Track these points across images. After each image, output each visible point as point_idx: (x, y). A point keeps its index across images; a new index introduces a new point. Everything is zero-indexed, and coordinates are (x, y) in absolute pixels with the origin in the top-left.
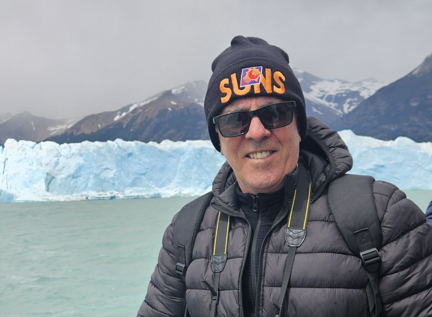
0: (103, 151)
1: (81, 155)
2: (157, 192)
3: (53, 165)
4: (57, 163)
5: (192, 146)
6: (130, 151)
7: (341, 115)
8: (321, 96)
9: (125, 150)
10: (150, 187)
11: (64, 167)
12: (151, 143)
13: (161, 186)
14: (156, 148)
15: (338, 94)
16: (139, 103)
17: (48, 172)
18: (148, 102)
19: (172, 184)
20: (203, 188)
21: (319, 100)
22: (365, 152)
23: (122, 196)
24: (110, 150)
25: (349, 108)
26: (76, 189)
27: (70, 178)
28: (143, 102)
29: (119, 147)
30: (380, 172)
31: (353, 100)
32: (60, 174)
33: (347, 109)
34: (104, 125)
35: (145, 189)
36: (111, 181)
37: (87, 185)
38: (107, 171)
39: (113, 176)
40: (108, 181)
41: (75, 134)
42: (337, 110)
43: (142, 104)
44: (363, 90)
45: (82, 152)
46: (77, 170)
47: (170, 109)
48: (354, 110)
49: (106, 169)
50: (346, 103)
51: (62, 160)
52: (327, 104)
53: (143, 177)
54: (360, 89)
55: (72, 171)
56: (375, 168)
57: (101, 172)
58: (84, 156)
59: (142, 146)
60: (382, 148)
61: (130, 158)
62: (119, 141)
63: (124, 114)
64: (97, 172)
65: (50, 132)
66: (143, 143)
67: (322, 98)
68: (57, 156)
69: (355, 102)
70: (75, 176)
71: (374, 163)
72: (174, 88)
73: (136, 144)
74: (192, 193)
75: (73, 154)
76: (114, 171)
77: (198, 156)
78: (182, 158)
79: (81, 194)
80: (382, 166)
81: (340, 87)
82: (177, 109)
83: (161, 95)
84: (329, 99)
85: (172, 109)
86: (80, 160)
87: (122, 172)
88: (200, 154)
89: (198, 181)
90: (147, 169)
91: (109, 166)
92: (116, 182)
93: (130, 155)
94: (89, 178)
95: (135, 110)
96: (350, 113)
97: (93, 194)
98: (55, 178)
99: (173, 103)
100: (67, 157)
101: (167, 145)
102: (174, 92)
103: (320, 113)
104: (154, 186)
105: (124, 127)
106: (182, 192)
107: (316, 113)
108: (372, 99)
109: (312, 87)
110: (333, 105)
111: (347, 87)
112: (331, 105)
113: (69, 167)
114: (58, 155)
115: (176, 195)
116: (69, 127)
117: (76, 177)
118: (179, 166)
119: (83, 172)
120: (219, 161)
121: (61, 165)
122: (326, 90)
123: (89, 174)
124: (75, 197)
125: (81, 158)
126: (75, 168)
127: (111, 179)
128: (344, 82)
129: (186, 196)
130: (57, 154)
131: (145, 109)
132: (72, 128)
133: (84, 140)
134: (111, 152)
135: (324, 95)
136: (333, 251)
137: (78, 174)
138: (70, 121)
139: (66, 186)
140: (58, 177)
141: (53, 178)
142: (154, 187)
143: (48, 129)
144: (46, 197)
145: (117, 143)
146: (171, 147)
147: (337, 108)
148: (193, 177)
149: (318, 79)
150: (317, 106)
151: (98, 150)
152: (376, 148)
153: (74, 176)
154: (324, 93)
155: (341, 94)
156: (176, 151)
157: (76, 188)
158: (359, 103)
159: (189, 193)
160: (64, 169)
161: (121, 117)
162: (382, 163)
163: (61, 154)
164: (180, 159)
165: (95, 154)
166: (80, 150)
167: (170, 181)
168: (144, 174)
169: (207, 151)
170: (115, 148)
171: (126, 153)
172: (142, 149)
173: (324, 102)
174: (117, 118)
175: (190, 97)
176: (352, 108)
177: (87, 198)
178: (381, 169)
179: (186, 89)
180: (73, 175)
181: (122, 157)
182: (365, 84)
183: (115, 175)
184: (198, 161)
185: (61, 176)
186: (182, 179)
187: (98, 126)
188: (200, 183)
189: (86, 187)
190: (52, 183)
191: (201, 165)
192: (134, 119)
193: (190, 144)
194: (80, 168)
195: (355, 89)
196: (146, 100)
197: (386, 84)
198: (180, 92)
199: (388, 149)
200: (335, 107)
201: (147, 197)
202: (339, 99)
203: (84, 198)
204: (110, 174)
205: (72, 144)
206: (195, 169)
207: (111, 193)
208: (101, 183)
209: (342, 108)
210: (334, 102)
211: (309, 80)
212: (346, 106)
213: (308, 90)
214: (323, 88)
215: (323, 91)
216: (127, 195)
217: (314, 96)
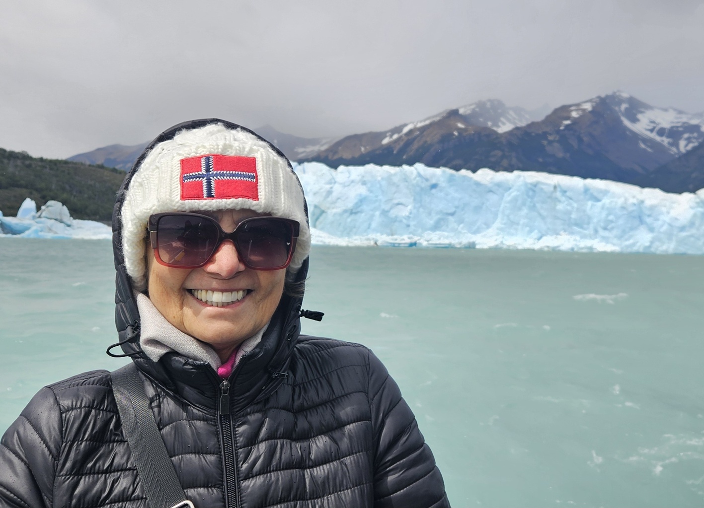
0: (396, 179)
1: (364, 183)
2: (471, 240)
3: (324, 194)
4: (329, 193)
5: (522, 179)
6: (434, 181)
7: (676, 154)
8: (650, 128)
9: (427, 180)
10: (460, 232)
11: (338, 199)
12: (464, 172)
13: (476, 232)
14: (471, 178)
15: (672, 127)
16: (415, 124)
17: (317, 204)
18: (428, 122)
19: (490, 230)
20: (535, 239)
21: (649, 134)
23: (427, 242)
24: (406, 179)
25: (686, 145)
26: (354, 230)
27: (347, 214)
28: (421, 122)
29: (419, 175)
31: (691, 135)
32: (333, 208)
33: (684, 146)
34: (369, 148)
35: (452, 234)
36: (405, 221)
37: (370, 225)
38: (400, 206)
39: (407, 214)
40: (401, 221)
42: (671, 148)
43: (419, 125)
45: (365, 179)
46: (356, 204)
47: (456, 133)
48: (695, 149)
49: (398, 204)
50: (683, 139)
51: (337, 188)
52: (658, 139)
53: (451, 218)
54: (701, 122)
55: (350, 205)
57: (391, 208)
58: (369, 185)
59: (452, 175)
61: (434, 191)
62: (420, 167)
63: (395, 136)
64: (387, 207)
65: (298, 153)
66: (453, 172)
67: (652, 131)
68: (330, 183)
69: (694, 138)
70: (354, 211)
72: (462, 107)
73: (444, 172)
74: (519, 244)
75: (353, 182)
76: (410, 207)
77: (531, 193)
78: (506, 194)
79: (366, 237)
81: (676, 118)
82: (465, 134)
83: (444, 115)
84: (661, 132)
85: (459, 133)
86: (363, 190)
87: (421, 210)
88: (534, 191)
89: (528, 228)
90: (457, 207)
91: (403, 200)
92: (412, 223)
93: (434, 186)
94: (373, 216)
95: (411, 131)
96: (689, 153)
97: (383, 239)
98: (326, 212)
99: (460, 125)
100: (344, 185)
101: (485, 175)
102: (461, 111)
103: (649, 150)
104: (465, 231)
105: (395, 152)
106: (504, 242)
107: (644, 150)
109: (640, 116)
110: (665, 141)
111: (684, 119)
112: (663, 141)
113: (347, 198)
114: (332, 182)
115: (497, 246)
116: (323, 148)
117: (356, 213)
118: (502, 206)
119: (364, 207)
120: (559, 201)
121: (335, 195)
122: (658, 120)
123: (375, 209)
124: (357, 241)
125: (364, 187)
126: (355, 201)
127: (405, 219)
128: (680, 112)
129: (511, 248)
130: (331, 180)
131: (423, 132)
132: (327, 150)
133: (368, 163)
134: (407, 181)
135: (654, 128)
137: (359, 209)
138: (324, 141)
139: (340, 224)
140: (329, 211)
141: (323, 212)
142: (465, 233)
143: (296, 150)
145: (416, 169)
146: (492, 179)
147: (671, 144)
148: (521, 222)
149: (648, 107)
150: (646, 140)
151: (389, 178)
153: (352, 212)
154: (655, 125)
155: (677, 127)
156: (499, 185)
157: (354, 227)
158: (700, 140)
159: (515, 244)
160: (339, 200)
161: (391, 139)
163: (337, 180)
164: (503, 196)
165: (384, 183)
166: (363, 177)
167: (488, 226)
168: (452, 214)
169: (543, 187)
170: (414, 176)
171: (428, 184)
172: (451, 180)
173: (654, 136)
174: (386, 141)
175: (481, 120)
176: (692, 146)
177: (376, 243)
179: (477, 110)
180: (352, 210)
181: (422, 189)
183: (411, 213)
184: (529, 200)
185: (334, 211)
186: (505, 224)
187: (361, 149)
188: (531, 231)
189: (369, 227)
190: (321, 219)
191: (534, 206)
192: (408, 144)
193: (519, 176)
194: (362, 200)
195: (694, 122)
196: (425, 120)
198: (469, 112)
200: (669, 143)
201: (458, 246)
202: (674, 134)
203: (372, 243)
204: (404, 212)
205: (351, 168)
206: (525, 211)
207: (409, 238)
208: (390, 224)
209: (677, 146)
210: (668, 137)
211: (635, 108)
212: (682, 143)
213: (634, 120)
214: (653, 118)
215: (653, 122)
216: (434, 242)
217: (641, 126)
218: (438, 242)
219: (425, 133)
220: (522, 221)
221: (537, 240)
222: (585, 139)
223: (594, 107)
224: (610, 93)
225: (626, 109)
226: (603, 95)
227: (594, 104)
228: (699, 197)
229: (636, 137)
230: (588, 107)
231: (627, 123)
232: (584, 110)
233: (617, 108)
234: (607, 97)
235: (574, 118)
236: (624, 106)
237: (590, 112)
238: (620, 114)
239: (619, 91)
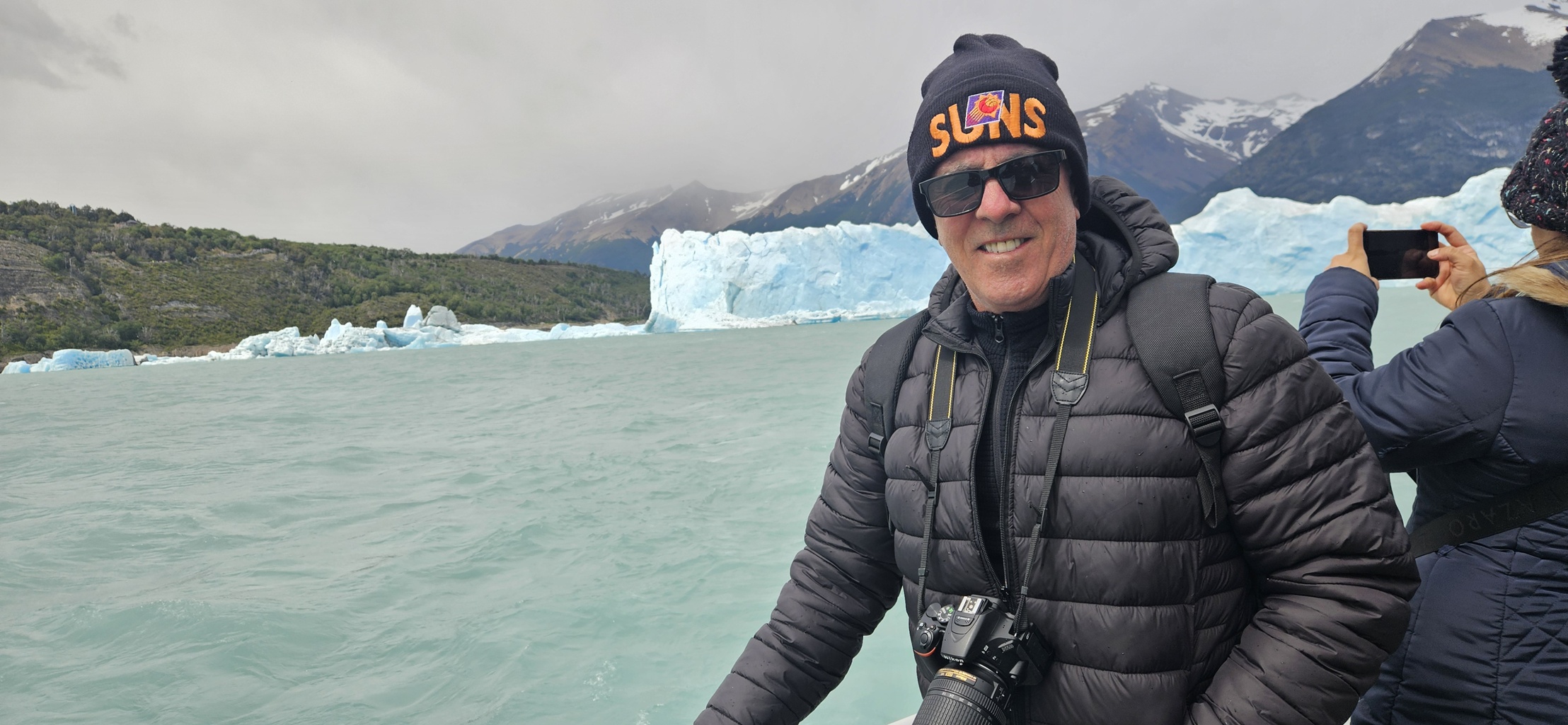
0: (819, 243)
1: (783, 251)
3: (739, 268)
4: (745, 266)
6: (863, 242)
7: (1238, 160)
8: (1200, 129)
9: (855, 240)
10: (899, 299)
11: (756, 272)
12: (898, 226)
14: (908, 233)
15: (1231, 125)
16: (881, 159)
17: (731, 281)
21: (1198, 137)
22: (1276, 225)
23: (852, 315)
24: (830, 241)
25: (1253, 148)
26: (777, 307)
27: (767, 290)
28: (888, 156)
29: (845, 235)
30: (1303, 259)
31: (1259, 133)
32: (751, 284)
33: (1248, 148)
34: (824, 198)
35: (890, 303)
36: (833, 291)
37: (794, 299)
38: (827, 274)
39: (836, 283)
40: (829, 292)
41: (775, 215)
42: (1231, 153)
43: (886, 160)
44: (1277, 115)
45: (784, 246)
46: (777, 276)
48: (1263, 151)
49: (824, 272)
50: (1248, 139)
51: (753, 260)
52: (1213, 142)
53: (887, 283)
54: (1272, 113)
55: (769, 278)
56: (1295, 252)
57: (816, 279)
58: (789, 253)
59: (884, 231)
60: (1307, 217)
61: (864, 253)
62: (845, 225)
63: (856, 179)
64: (812, 278)
65: (735, 214)
66: (885, 227)
67: (1202, 133)
68: (744, 254)
69: (1264, 136)
70: (774, 285)
71: (1291, 244)
73: (874, 228)
75: (770, 250)
76: (838, 275)
79: (784, 315)
80: (1308, 249)
81: (1236, 111)
84: (1216, 133)
86: (782, 260)
87: (852, 277)
90: (893, 269)
91: (829, 267)
92: (842, 294)
93: (864, 247)
94: (797, 289)
95: (875, 170)
96: (1254, 156)
97: (804, 314)
98: (743, 290)
100: (761, 256)
103: (1199, 159)
104: (905, 297)
105: (857, 199)
107: (1193, 160)
108: (1295, 129)
109: (1184, 115)
110: (1223, 144)
111: (1248, 111)
112: (1220, 145)
113: (765, 271)
114: (747, 252)
116: (766, 204)
117: (777, 288)
119: (787, 279)
121: (751, 268)
122: (1209, 119)
123: (797, 282)
124: (774, 320)
125: (784, 255)
126: (776, 273)
127: (834, 289)
128: (1242, 103)
130: (745, 250)
131: (892, 169)
132: (771, 206)
133: (788, 226)
134: (832, 244)
135: (1206, 128)
136: (1135, 412)
137: (780, 283)
138: (767, 194)
139: (760, 302)
140: (746, 288)
141: (740, 290)
142: (906, 299)
143: (733, 210)
144: (727, 322)
145: (841, 228)
147: (1232, 148)
149: (1194, 101)
150: (1193, 148)
151: (811, 241)
152: (1296, 218)
153: (773, 286)
154: (1207, 125)
155: (1238, 124)
157: (777, 305)
158: (1271, 139)
160: (757, 274)
161: (852, 183)
162: (1306, 243)
163: (751, 251)
165: (806, 249)
166: (782, 243)
168: (888, 278)
170: (839, 238)
171: (857, 244)
172: (884, 236)
173: (1206, 139)
174: (845, 186)
176: (1259, 147)
177: (794, 322)
178: (1305, 253)
180: (772, 284)
181: (850, 252)
182: (1281, 104)
183: (840, 282)
185: (752, 287)
187: (814, 200)
189: (793, 304)
190: (738, 297)
192: (873, 186)
194: (783, 272)
195: (1262, 114)
196: (893, 153)
197: (1321, 102)
199: (1319, 218)
200: (1227, 147)
202: (1234, 133)
203: (790, 321)
204: (833, 281)
205: (768, 234)
207: (833, 312)
208: (817, 296)
209: (1241, 151)
210: (1225, 139)
211: (1178, 103)
212: (1247, 145)
213: (1177, 121)
214: (1204, 115)
215: (1205, 121)
217: (1187, 129)
222: (1108, 154)
223: (1117, 110)
224: (1140, 88)
225: (1165, 107)
226: (1131, 93)
227: (1119, 106)
229: (1180, 143)
230: (1110, 110)
231: (1166, 126)
232: (1104, 116)
233: (1152, 108)
234: (1137, 93)
235: (1092, 127)
236: (1161, 104)
237: (1114, 117)
238: (1156, 115)
239: (1152, 84)
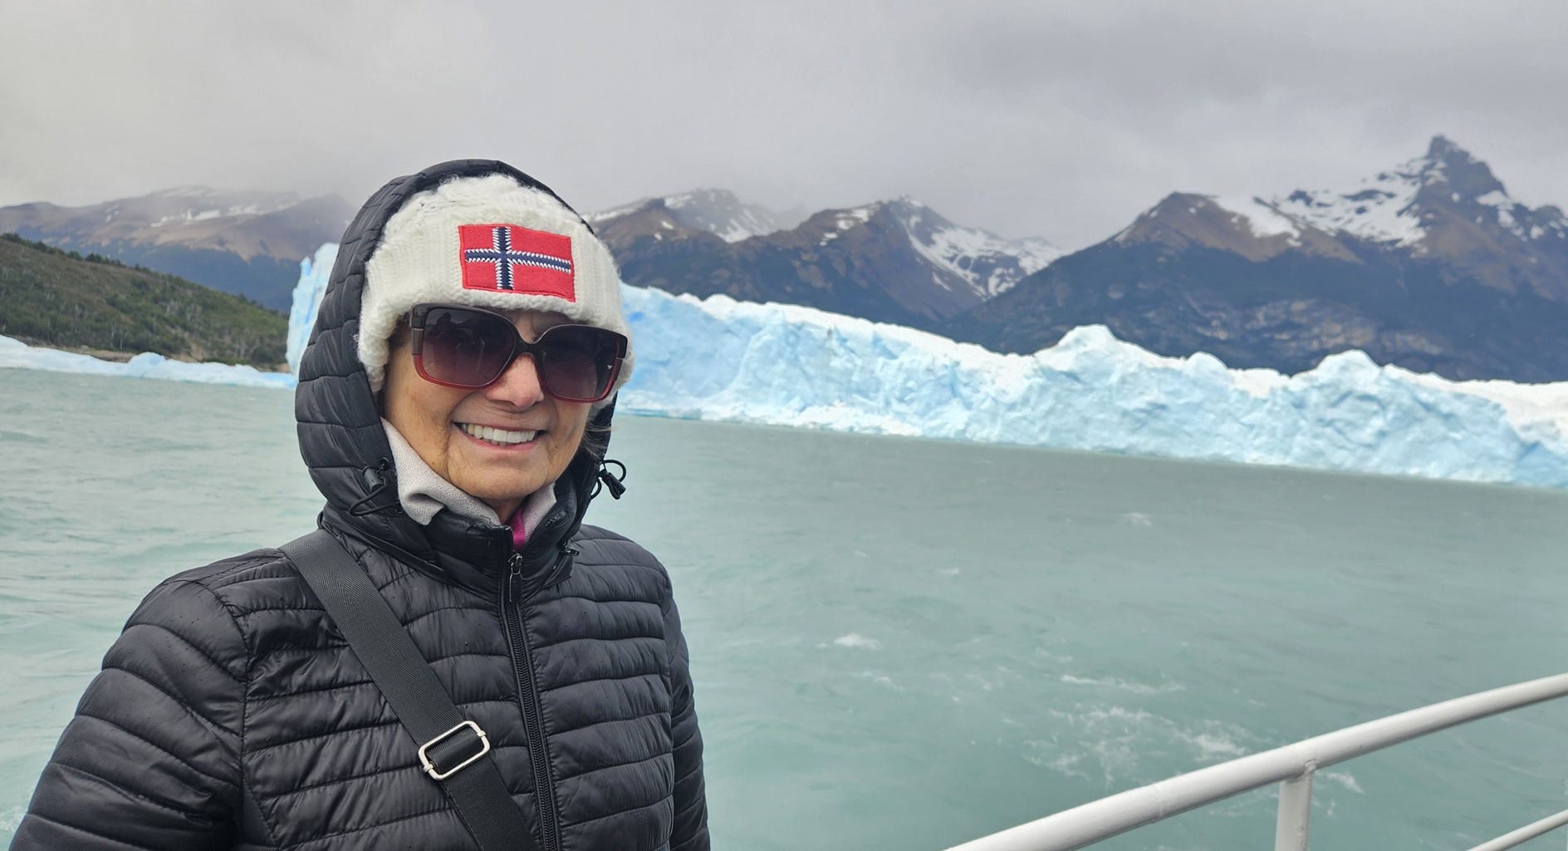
2: (695, 407)
5: (779, 316)
6: (637, 309)
7: (983, 296)
8: (950, 255)
10: (678, 393)
12: (687, 298)
13: (702, 394)
14: (699, 309)
15: (981, 257)
18: (613, 215)
19: (725, 392)
20: (796, 410)
21: (947, 263)
25: (998, 286)
31: (1005, 272)
33: (994, 286)
42: (976, 287)
44: (1024, 257)
47: (658, 236)
48: (1009, 291)
50: (994, 276)
52: (960, 272)
53: (661, 369)
54: (1019, 253)
59: (667, 302)
66: (668, 296)
67: (952, 259)
69: (1010, 275)
71: (1148, 398)
72: (669, 197)
73: (654, 295)
74: (770, 417)
77: (792, 339)
78: (754, 338)
80: (1163, 407)
81: (986, 244)
82: (673, 239)
83: (642, 205)
84: (965, 263)
85: (663, 236)
88: (797, 336)
89: (785, 393)
90: (672, 353)
96: (1001, 296)
99: (666, 225)
101: (720, 306)
102: (669, 203)
103: (946, 287)
106: (747, 413)
107: (940, 287)
108: (1043, 275)
109: (936, 237)
110: (970, 276)
111: (998, 247)
112: (966, 276)
115: (734, 417)
118: (746, 356)
120: (836, 354)
122: (961, 245)
128: (992, 236)
129: (757, 422)
135: (956, 256)
142: (685, 395)
146: (732, 312)
147: (978, 282)
148: (775, 383)
149: (947, 224)
150: (942, 273)
152: (1155, 370)
154: (957, 253)
155: (987, 258)
156: (743, 322)
158: (1017, 280)
159: (764, 416)
162: (1163, 400)
164: (748, 339)
167: (722, 385)
168: (665, 364)
169: (813, 330)
172: (665, 308)
173: (953, 267)
175: (699, 219)
176: (1003, 288)
178: (1159, 411)
179: (694, 203)
182: (1029, 246)
184: (789, 349)
186: (750, 384)
188: (789, 398)
191: (796, 358)
193: (776, 311)
195: (1011, 252)
197: (1068, 251)
198: (680, 205)
199: (1178, 374)
200: (974, 280)
201: (675, 415)
202: (982, 267)
206: (782, 365)
209: (986, 285)
210: (973, 270)
211: (931, 224)
212: (993, 282)
213: (928, 241)
214: (954, 241)
215: (954, 247)
216: (636, 407)
217: (937, 252)
218: (643, 407)
219: (608, 232)
220: (777, 381)
221: (797, 413)
222: (857, 263)
223: (871, 217)
224: (895, 198)
225: (917, 224)
226: (885, 201)
227: (872, 213)
228: (1037, 362)
229: (929, 267)
230: (863, 215)
231: (917, 245)
232: (857, 220)
233: (904, 222)
234: (891, 203)
235: (842, 230)
236: (914, 220)
237: (866, 224)
238: (908, 231)
239: (907, 196)
